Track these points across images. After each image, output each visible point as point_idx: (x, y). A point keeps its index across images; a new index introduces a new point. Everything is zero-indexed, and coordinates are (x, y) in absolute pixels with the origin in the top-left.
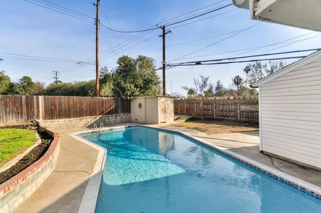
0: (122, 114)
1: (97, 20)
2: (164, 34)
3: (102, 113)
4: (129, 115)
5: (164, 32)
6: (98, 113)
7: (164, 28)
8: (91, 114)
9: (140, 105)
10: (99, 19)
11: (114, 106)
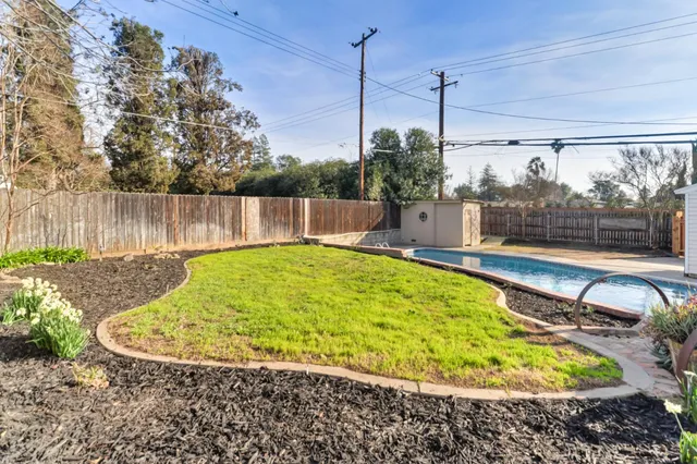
0: (390, 231)
1: (362, 71)
2: (443, 86)
3: (368, 228)
4: (398, 233)
5: (442, 82)
6: (364, 227)
7: (442, 75)
8: (356, 229)
9: (423, 216)
10: (365, 70)
11: (382, 215)
